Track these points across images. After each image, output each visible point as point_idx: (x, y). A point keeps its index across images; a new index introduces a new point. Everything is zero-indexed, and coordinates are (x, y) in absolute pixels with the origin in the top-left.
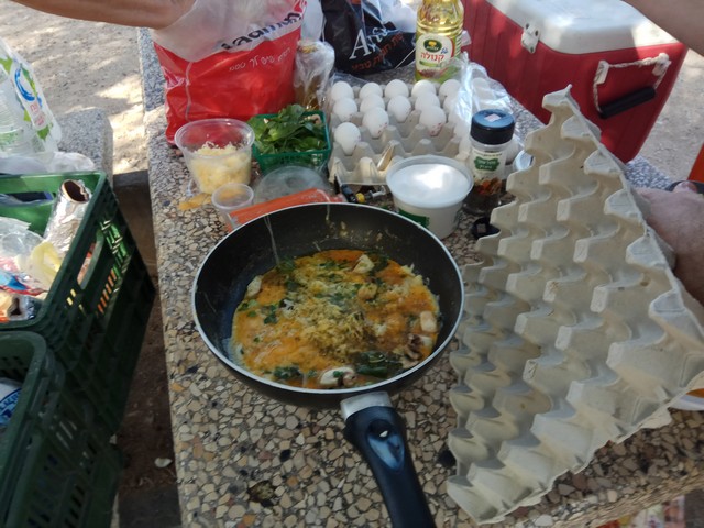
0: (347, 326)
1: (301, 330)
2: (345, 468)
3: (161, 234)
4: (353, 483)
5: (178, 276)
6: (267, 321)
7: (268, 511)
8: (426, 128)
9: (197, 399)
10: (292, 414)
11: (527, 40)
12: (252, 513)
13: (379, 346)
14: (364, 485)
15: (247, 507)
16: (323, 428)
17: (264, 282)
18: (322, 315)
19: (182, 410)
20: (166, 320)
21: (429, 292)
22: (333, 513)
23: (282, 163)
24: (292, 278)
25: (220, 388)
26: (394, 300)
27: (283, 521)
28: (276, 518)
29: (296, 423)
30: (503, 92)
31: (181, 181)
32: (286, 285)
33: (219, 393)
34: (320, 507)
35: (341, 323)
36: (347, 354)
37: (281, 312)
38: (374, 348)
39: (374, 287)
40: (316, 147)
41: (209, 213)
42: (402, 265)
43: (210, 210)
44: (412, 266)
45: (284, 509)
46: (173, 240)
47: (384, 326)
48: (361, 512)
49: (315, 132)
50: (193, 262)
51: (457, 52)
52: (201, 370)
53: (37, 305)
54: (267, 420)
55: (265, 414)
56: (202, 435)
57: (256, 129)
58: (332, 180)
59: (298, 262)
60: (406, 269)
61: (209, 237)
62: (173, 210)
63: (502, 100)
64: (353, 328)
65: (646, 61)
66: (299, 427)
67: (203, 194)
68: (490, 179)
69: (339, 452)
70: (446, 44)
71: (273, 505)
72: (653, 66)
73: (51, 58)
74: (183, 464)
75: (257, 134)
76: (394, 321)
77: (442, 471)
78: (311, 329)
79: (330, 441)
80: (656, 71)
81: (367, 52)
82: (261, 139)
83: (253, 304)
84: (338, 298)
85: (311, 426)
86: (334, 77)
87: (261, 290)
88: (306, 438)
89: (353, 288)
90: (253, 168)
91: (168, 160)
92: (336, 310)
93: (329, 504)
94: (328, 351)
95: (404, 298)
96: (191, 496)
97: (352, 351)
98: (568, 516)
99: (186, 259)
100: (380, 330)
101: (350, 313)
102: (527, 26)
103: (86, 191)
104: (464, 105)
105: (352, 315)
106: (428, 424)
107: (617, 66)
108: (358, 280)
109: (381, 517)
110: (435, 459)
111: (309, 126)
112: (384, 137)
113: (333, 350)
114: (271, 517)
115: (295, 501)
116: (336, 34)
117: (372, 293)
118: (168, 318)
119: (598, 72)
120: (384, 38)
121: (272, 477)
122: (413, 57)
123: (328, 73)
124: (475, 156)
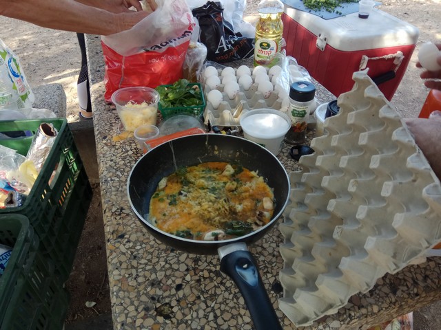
0: (219, 206)
1: (192, 209)
2: (215, 294)
3: (102, 155)
4: (220, 303)
5: (112, 180)
6: (170, 204)
7: (168, 321)
8: (262, 94)
9: (124, 254)
10: (183, 262)
11: (320, 43)
12: (158, 323)
13: (238, 218)
14: (227, 304)
15: (155, 319)
16: (202, 271)
17: (168, 181)
18: (204, 200)
19: (115, 261)
20: (105, 206)
21: (267, 186)
22: (208, 322)
23: (176, 113)
24: (186, 178)
25: (138, 247)
26: (247, 191)
27: (177, 327)
28: (173, 326)
29: (186, 268)
30: (307, 73)
31: (113, 124)
32: (182, 183)
33: (138, 250)
34: (200, 319)
35: (216, 204)
36: (220, 222)
37: (179, 199)
38: (236, 219)
39: (235, 183)
40: (196, 104)
41: (131, 143)
42: (251, 171)
43: (132, 141)
44: (257, 171)
45: (177, 320)
46: (109, 159)
47: (242, 206)
48: (225, 321)
49: (196, 96)
50: (121, 172)
51: (279, 50)
52: (126, 236)
53: (23, 198)
54: (167, 266)
55: (166, 263)
56: (127, 276)
57: (160, 93)
58: (206, 123)
59: (188, 169)
60: (254, 173)
61: (131, 157)
62: (109, 141)
63: (306, 77)
64: (223, 207)
65: (390, 56)
66: (187, 270)
67: (128, 131)
68: (301, 123)
69: (212, 285)
70: (273, 45)
71: (171, 318)
72: (393, 59)
73: (25, 54)
74: (115, 294)
75: (161, 96)
76: (248, 203)
77: (274, 295)
78: (198, 208)
79: (206, 278)
80: (395, 62)
81: (226, 49)
82: (163, 99)
83: (162, 194)
84: (213, 190)
85: (195, 269)
86: (206, 64)
87: (166, 186)
88: (191, 277)
89: (222, 184)
90: (158, 116)
91: (105, 112)
92: (212, 197)
93: (206, 317)
94: (208, 221)
95: (253, 190)
96: (120, 313)
97: (223, 221)
98: (349, 321)
99: (117, 170)
100: (239, 208)
101: (220, 198)
102: (320, 35)
103: (54, 130)
104: (284, 80)
105: (222, 200)
106: (266, 267)
107: (373, 58)
108: (225, 180)
109: (237, 324)
110: (270, 288)
111: (192, 92)
112: (237, 99)
113: (211, 220)
114: (170, 325)
115: (184, 315)
116: (207, 39)
117: (234, 187)
118: (106, 205)
119: (362, 62)
120: (236, 41)
121: (171, 301)
122: (253, 52)
123: (203, 61)
124: (292, 108)
